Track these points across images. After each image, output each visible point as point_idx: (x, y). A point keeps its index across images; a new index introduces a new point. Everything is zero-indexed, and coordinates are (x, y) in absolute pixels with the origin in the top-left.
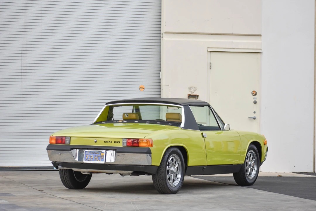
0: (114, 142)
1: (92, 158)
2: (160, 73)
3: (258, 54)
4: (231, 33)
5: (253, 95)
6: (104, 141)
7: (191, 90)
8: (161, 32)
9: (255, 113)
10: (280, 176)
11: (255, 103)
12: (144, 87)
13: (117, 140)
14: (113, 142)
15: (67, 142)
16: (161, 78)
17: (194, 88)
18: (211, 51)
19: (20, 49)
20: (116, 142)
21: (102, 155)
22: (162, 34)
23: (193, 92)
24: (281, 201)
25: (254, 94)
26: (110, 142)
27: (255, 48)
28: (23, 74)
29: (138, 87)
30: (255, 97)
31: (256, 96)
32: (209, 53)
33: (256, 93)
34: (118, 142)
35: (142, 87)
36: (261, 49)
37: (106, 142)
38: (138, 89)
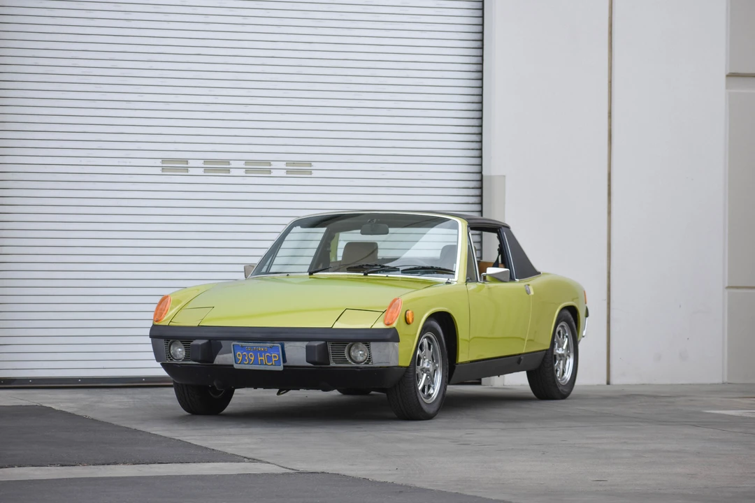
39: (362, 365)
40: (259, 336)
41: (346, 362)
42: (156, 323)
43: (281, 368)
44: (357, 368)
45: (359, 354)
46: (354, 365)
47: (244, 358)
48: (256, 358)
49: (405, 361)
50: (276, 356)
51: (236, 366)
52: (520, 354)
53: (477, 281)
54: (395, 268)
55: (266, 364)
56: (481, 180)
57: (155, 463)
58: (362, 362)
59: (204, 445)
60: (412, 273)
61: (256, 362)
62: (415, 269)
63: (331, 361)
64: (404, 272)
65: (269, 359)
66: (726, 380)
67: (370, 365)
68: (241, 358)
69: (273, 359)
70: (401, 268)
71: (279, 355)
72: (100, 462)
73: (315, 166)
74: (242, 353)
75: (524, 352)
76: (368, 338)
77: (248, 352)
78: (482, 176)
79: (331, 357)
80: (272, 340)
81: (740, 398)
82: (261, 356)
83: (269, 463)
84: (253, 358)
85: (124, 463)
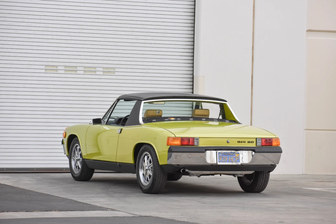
0: (248, 142)
1: (226, 159)
6: (238, 142)
13: (251, 140)
14: (246, 142)
15: (196, 143)
20: (250, 142)
21: (237, 156)
26: (243, 142)
34: (251, 142)
37: (240, 142)
56: (193, 78)
57: (69, 211)
59: (84, 202)
66: (304, 173)
72: (43, 210)
73: (117, 70)
78: (193, 76)
81: (315, 182)
83: (120, 211)
85: (55, 211)
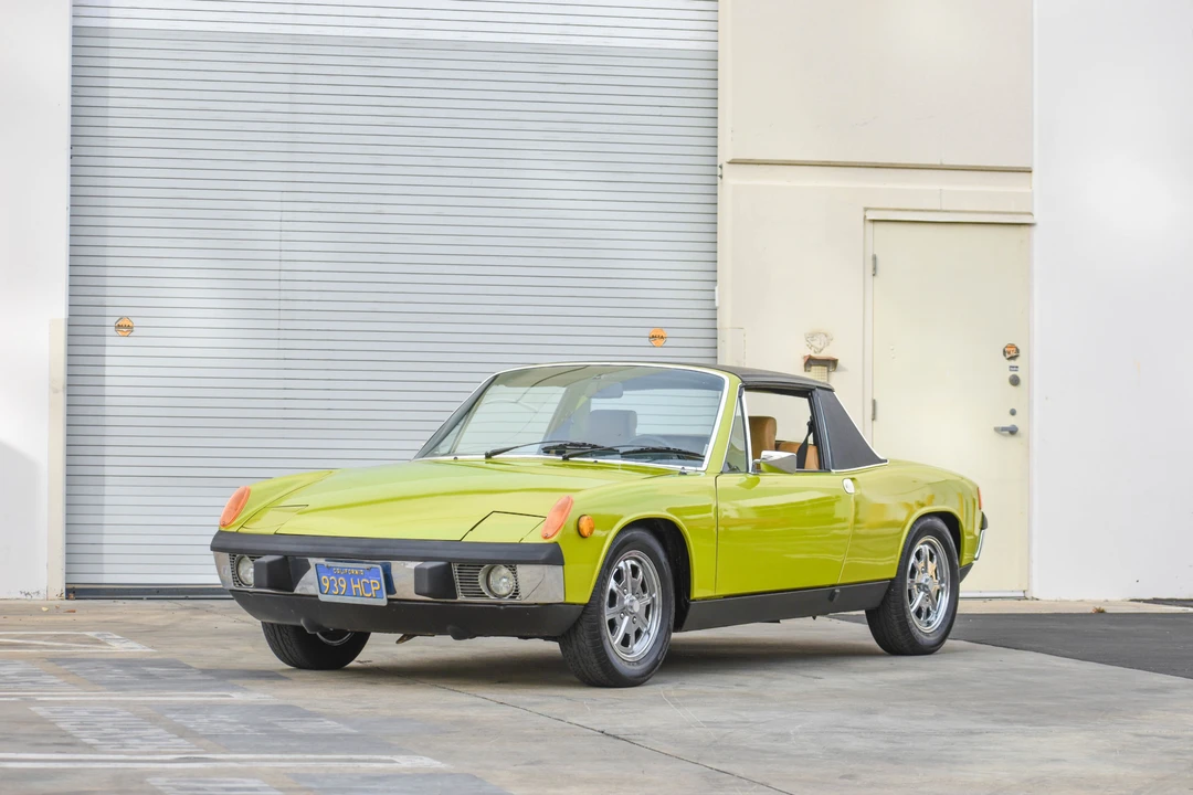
2: (717, 289)
3: (1023, 228)
4: (936, 162)
5: (1009, 359)
7: (813, 343)
8: (716, 161)
9: (1013, 413)
10: (1101, 612)
11: (1015, 381)
12: (667, 333)
16: (717, 305)
17: (823, 337)
18: (874, 221)
19: (277, 216)
22: (721, 167)
23: (821, 350)
24: (1140, 690)
25: (1012, 353)
27: (1013, 210)
28: (284, 295)
29: (648, 332)
30: (1013, 363)
31: (1018, 360)
32: (870, 225)
33: (1018, 351)
35: (657, 334)
36: (1031, 214)
38: (646, 342)
39: (506, 600)
40: (349, 550)
41: (482, 595)
42: (223, 529)
43: (383, 602)
44: (500, 604)
45: (502, 582)
46: (492, 599)
47: (331, 587)
48: (349, 585)
49: (581, 596)
50: (378, 583)
51: (323, 598)
52: (833, 586)
53: (747, 471)
54: (610, 449)
55: (363, 596)
58: (505, 596)
60: (636, 458)
61: (349, 592)
62: (642, 451)
63: (459, 592)
64: (626, 455)
65: (367, 587)
67: (517, 600)
68: (327, 585)
69: (373, 588)
70: (622, 450)
71: (380, 581)
74: (329, 577)
75: (839, 582)
76: (514, 556)
77: (337, 575)
79: (458, 587)
80: (371, 558)
82: (356, 583)
84: (344, 586)
